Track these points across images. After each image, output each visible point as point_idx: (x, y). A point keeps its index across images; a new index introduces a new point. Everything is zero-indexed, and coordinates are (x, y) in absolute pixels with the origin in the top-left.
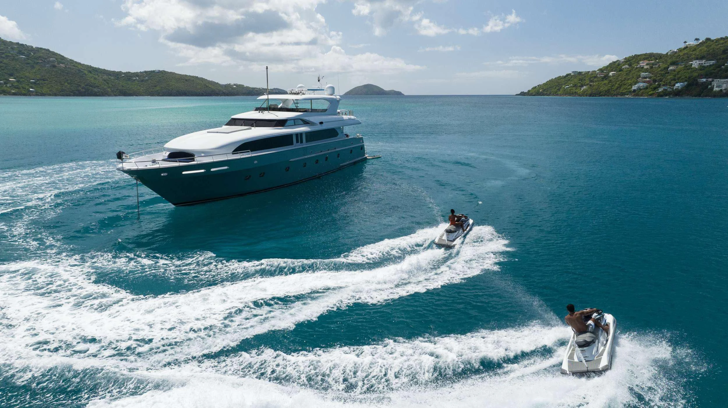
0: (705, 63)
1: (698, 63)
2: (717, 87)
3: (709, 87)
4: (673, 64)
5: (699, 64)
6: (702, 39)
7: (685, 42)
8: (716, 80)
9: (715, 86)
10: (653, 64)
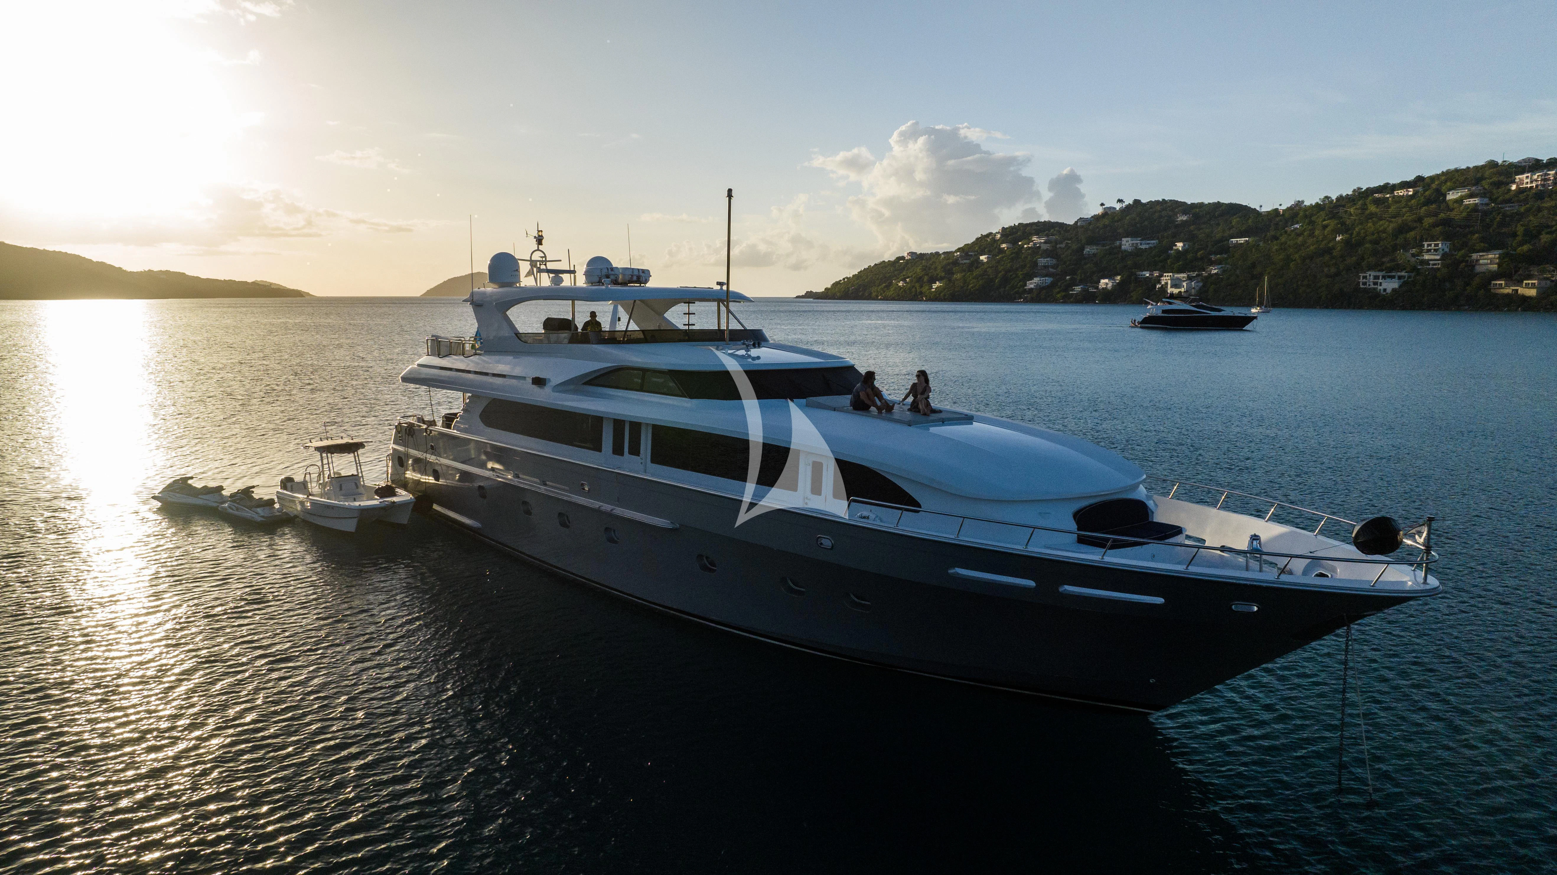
0: (1141, 244)
1: (1130, 242)
2: (1171, 287)
3: (1158, 286)
4: (1091, 241)
5: (1133, 244)
6: (1129, 201)
7: (1102, 205)
8: (1167, 274)
9: (1169, 286)
10: (1056, 242)
